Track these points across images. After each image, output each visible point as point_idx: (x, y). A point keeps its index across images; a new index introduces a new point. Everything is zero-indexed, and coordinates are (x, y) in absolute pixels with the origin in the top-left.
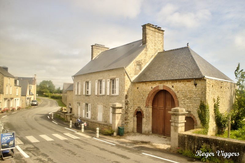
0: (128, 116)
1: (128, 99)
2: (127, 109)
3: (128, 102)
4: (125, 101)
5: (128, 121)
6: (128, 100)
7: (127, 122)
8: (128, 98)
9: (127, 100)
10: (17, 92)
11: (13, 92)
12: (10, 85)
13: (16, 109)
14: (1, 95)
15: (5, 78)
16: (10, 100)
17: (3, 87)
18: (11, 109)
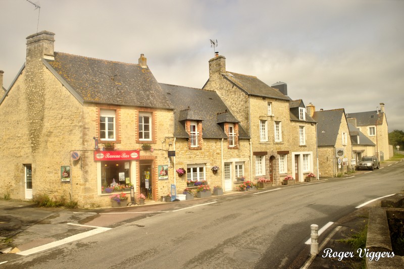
10: (301, 137)
11: (286, 138)
12: (275, 119)
13: (302, 179)
14: (244, 144)
15: (253, 101)
16: (279, 157)
17: (248, 125)
18: (282, 179)
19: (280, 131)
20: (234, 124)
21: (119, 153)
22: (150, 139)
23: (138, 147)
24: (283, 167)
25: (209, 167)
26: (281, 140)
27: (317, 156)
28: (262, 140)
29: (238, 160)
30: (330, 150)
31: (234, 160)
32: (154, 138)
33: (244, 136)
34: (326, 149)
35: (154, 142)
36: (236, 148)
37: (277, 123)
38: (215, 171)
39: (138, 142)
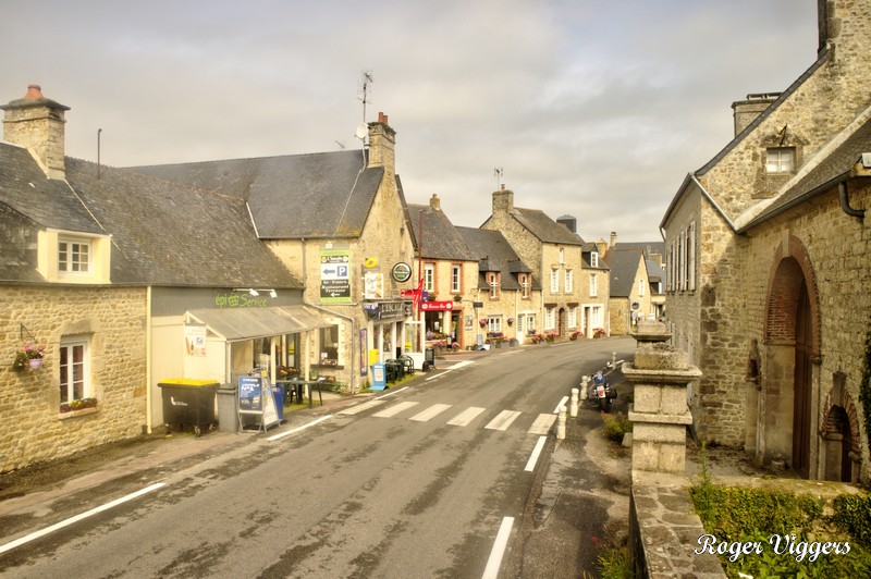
0: (718, 377)
1: (718, 306)
2: (714, 345)
3: (719, 316)
4: (703, 314)
5: (716, 397)
6: (721, 310)
7: (715, 400)
8: (717, 302)
9: (712, 311)
10: (591, 286)
11: (577, 287)
12: (566, 267)
13: (591, 334)
14: (536, 295)
15: (546, 248)
16: (568, 309)
17: (540, 274)
18: (570, 334)
19: (571, 280)
20: (528, 274)
21: (439, 303)
22: (458, 290)
23: (451, 298)
24: (573, 320)
25: (505, 318)
26: (571, 290)
27: (609, 309)
28: (553, 291)
29: (530, 312)
30: (623, 301)
31: (527, 312)
32: (462, 288)
33: (537, 286)
34: (619, 300)
35: (462, 293)
36: (528, 299)
37: (568, 271)
38: (510, 323)
39: (451, 293)
